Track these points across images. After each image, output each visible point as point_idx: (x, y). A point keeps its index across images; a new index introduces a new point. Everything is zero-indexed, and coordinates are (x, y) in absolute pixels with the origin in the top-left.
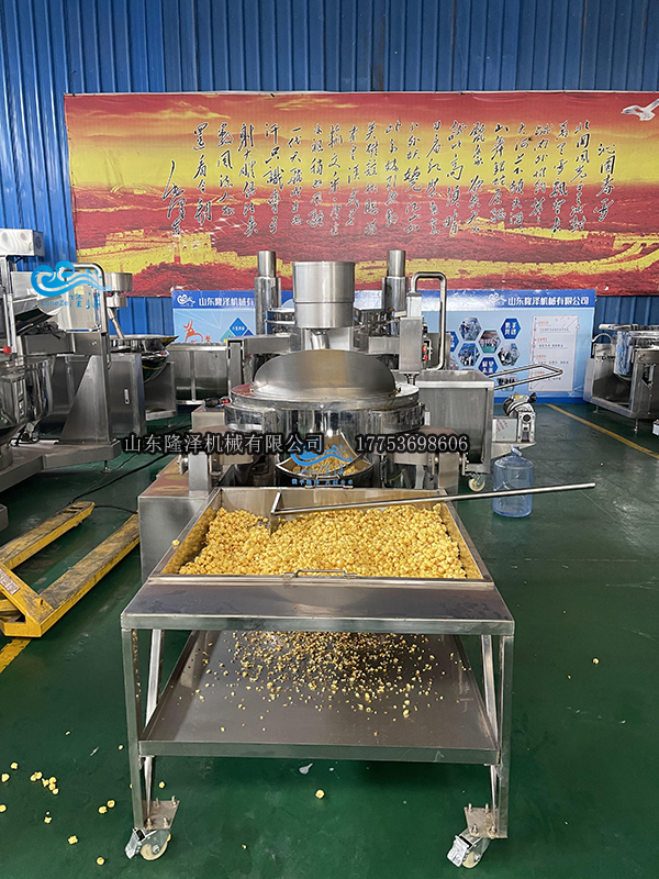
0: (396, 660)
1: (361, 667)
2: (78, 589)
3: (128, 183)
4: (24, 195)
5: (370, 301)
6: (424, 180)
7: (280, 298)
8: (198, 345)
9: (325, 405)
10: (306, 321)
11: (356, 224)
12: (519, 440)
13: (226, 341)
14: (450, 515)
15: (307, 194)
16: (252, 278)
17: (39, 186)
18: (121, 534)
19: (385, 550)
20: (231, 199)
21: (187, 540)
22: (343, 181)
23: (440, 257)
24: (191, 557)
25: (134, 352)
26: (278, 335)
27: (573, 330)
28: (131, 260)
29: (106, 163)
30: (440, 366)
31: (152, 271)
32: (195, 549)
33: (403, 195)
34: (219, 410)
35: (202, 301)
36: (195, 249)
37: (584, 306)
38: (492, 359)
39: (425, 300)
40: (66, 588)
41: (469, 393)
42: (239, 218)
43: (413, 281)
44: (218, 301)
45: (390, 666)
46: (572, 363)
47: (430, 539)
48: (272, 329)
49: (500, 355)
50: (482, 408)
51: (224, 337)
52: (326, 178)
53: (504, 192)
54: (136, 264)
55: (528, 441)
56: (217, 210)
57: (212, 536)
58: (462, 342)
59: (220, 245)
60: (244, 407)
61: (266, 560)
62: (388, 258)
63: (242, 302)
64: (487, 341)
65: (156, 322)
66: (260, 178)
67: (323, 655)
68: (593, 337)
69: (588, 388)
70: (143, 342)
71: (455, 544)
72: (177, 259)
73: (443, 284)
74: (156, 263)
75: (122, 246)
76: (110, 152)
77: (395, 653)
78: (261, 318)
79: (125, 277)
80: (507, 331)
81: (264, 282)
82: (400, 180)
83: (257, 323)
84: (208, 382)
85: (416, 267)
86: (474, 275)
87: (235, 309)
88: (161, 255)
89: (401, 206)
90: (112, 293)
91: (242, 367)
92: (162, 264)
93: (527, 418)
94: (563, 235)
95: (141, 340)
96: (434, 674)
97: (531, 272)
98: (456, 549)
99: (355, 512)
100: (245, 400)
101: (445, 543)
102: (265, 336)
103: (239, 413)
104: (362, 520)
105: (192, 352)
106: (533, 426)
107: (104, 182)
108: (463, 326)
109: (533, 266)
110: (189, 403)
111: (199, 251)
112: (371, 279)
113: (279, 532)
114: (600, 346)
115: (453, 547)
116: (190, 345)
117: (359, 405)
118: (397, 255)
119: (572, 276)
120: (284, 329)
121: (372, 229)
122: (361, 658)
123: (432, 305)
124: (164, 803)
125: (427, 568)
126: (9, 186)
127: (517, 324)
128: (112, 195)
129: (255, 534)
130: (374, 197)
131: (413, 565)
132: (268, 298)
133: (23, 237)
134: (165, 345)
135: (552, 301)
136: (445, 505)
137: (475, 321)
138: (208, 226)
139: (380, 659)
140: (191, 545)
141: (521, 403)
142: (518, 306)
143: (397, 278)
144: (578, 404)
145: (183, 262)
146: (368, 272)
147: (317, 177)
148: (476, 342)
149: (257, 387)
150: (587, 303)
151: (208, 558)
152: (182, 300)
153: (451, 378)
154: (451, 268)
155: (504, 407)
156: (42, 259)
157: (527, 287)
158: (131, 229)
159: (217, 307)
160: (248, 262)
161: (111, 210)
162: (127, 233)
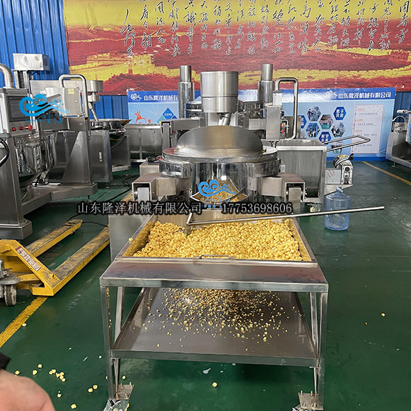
0: (260, 310)
1: (239, 313)
2: (74, 269)
3: (100, 24)
4: (37, 32)
5: (250, 96)
6: (285, 18)
7: (194, 95)
8: (144, 125)
9: (219, 159)
10: (209, 109)
11: (242, 48)
12: (342, 183)
13: (160, 123)
14: (295, 226)
15: (211, 29)
16: (177, 82)
17: (46, 26)
18: (99, 238)
19: (254, 245)
20: (164, 33)
21: (137, 239)
22: (234, 20)
23: (295, 68)
24: (140, 249)
25: (104, 129)
26: (192, 118)
27: (380, 114)
28: (102, 72)
29: (86, 11)
30: (294, 136)
31: (115, 79)
32: (142, 244)
33: (272, 29)
34: (156, 164)
35: (146, 98)
36: (141, 65)
37: (388, 98)
38: (328, 133)
39: (285, 95)
40: (66, 269)
41: (311, 153)
42: (168, 45)
43: (277, 83)
44: (156, 97)
45: (256, 313)
46: (379, 134)
47: (282, 240)
48: (189, 115)
49: (333, 130)
50: (319, 163)
51: (160, 120)
52: (223, 18)
53: (337, 25)
54: (105, 75)
55: (348, 184)
56: (155, 40)
57: (152, 237)
58: (309, 122)
59: (157, 62)
60: (171, 161)
61: (184, 251)
62: (262, 69)
63: (170, 98)
64: (325, 122)
65: (118, 110)
66: (182, 19)
67: (217, 306)
68: (393, 118)
69: (389, 151)
70: (110, 124)
71: (296, 242)
72: (131, 71)
73: (296, 85)
74: (118, 74)
75: (96, 64)
76: (89, 4)
77: (260, 306)
78: (182, 108)
79: (99, 83)
80: (338, 115)
81: (184, 85)
82: (270, 18)
83: (180, 111)
84: (149, 148)
85: (280, 74)
86: (316, 79)
87: (166, 103)
88: (120, 69)
89: (271, 36)
90: (91, 93)
91: (170, 138)
92: (121, 74)
93: (347, 169)
94: (375, 53)
95: (109, 122)
96: (283, 318)
97: (354, 76)
98: (297, 245)
99: (237, 224)
100: (172, 157)
101: (291, 241)
102: (185, 119)
103: (168, 165)
104: (241, 229)
105: (140, 129)
106: (351, 174)
107: (85, 23)
108: (309, 112)
109: (355, 73)
110: (138, 161)
111: (144, 66)
112: (251, 82)
113: (191, 235)
114: (397, 124)
115: (295, 244)
116: (138, 125)
117: (240, 159)
118: (268, 66)
119: (381, 79)
120: (196, 114)
121: (251, 50)
122: (239, 309)
123: (289, 98)
124: (125, 386)
125: (279, 256)
126: (27, 27)
127: (344, 110)
128: (90, 31)
129: (177, 236)
130: (253, 30)
131: (270, 254)
132: (186, 96)
133: (37, 59)
134: (123, 125)
135: (367, 95)
136: (291, 220)
137: (317, 108)
138: (150, 50)
139: (251, 309)
140: (140, 242)
141: (344, 160)
142: (345, 99)
143: (267, 82)
144: (383, 161)
145: (134, 74)
146: (249, 78)
147: (218, 18)
148: (318, 122)
149: (178, 149)
150: (390, 96)
151: (150, 249)
152: (134, 97)
153: (300, 144)
154: (302, 75)
155: (333, 163)
156: (48, 72)
157: (351, 87)
158: (102, 53)
159: (155, 101)
160: (174, 73)
161: (90, 41)
162: (99, 55)
